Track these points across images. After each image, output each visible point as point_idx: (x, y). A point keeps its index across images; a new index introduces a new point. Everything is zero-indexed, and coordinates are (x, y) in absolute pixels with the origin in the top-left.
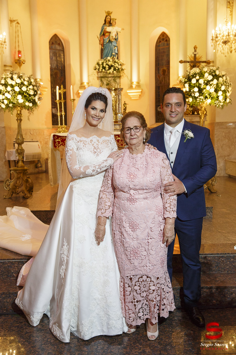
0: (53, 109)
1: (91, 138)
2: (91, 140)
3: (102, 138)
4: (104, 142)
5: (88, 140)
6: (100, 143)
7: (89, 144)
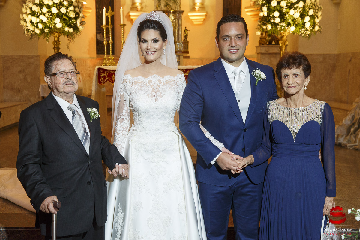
0: (98, 35)
1: (150, 78)
2: (150, 81)
3: (165, 77)
4: (167, 83)
5: (146, 81)
6: (162, 84)
7: (147, 85)
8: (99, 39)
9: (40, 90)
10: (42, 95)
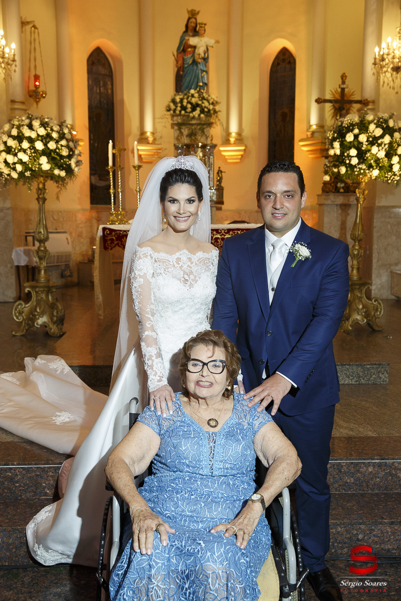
1: (177, 255)
2: (179, 260)
4: (200, 263)
5: (172, 258)
6: (194, 264)
7: (174, 265)
8: (93, 183)
9: (13, 257)
10: (16, 264)
